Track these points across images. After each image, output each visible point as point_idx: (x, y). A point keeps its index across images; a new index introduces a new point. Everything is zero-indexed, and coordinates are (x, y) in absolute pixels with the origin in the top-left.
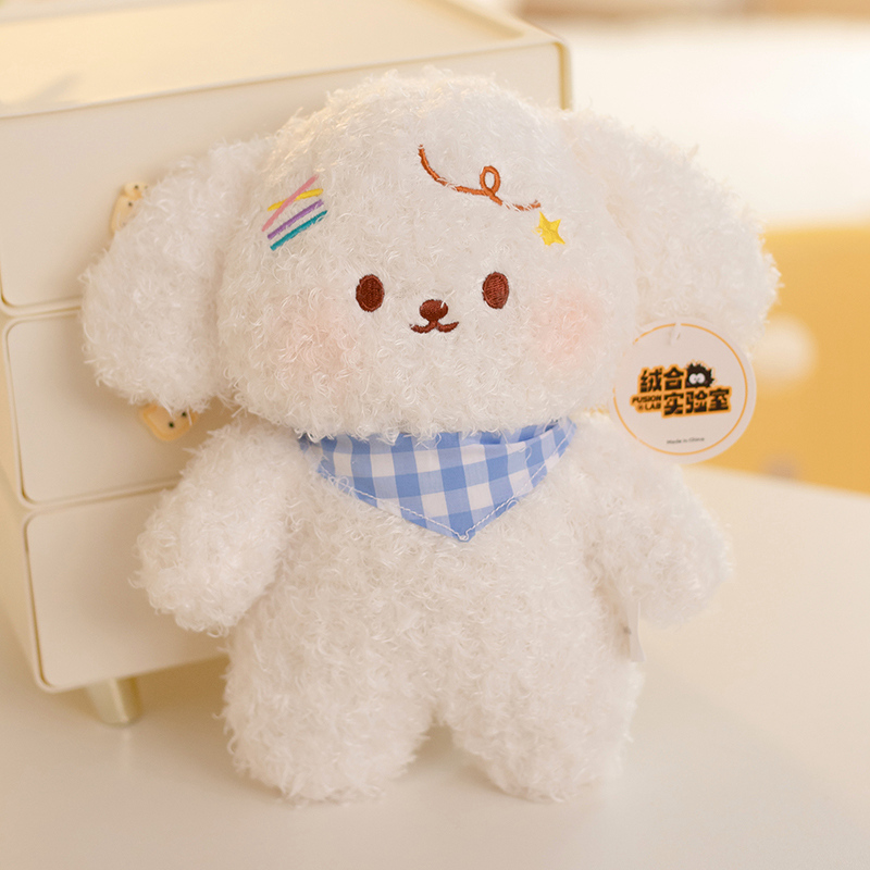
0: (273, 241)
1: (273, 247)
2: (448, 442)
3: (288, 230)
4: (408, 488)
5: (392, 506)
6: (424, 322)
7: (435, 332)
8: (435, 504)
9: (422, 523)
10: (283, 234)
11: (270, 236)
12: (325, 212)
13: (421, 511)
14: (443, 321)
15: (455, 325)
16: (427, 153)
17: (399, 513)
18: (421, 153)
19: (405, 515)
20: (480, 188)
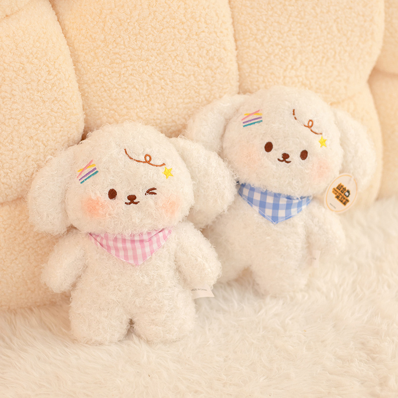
0: (244, 124)
1: (244, 126)
2: (277, 196)
3: (249, 123)
4: (263, 205)
5: (257, 209)
6: (282, 159)
7: (284, 162)
8: (269, 212)
9: (264, 216)
10: (248, 123)
11: (244, 123)
12: (262, 121)
13: (264, 212)
14: (287, 160)
15: (290, 162)
16: (295, 111)
17: (258, 211)
18: (294, 111)
19: (260, 212)
20: (307, 125)
